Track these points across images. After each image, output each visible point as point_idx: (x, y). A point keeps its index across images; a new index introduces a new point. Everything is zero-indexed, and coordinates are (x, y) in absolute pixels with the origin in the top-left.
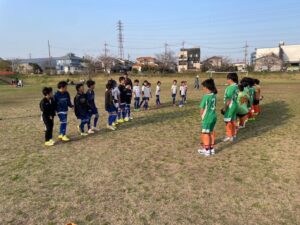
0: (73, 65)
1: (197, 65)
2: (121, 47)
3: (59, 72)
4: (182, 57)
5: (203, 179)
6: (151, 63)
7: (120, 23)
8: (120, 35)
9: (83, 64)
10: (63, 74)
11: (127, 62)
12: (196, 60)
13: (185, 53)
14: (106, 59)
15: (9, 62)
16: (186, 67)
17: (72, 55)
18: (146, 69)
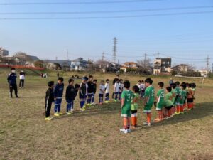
0: (81, 65)
1: (169, 70)
2: (115, 55)
3: (71, 70)
4: (157, 63)
5: (111, 148)
6: (134, 66)
7: (115, 39)
8: (115, 47)
9: (87, 65)
10: (74, 71)
11: (117, 65)
12: (168, 66)
13: (160, 61)
14: (103, 63)
15: (42, 62)
16: (159, 71)
17: (82, 59)
18: (129, 70)
